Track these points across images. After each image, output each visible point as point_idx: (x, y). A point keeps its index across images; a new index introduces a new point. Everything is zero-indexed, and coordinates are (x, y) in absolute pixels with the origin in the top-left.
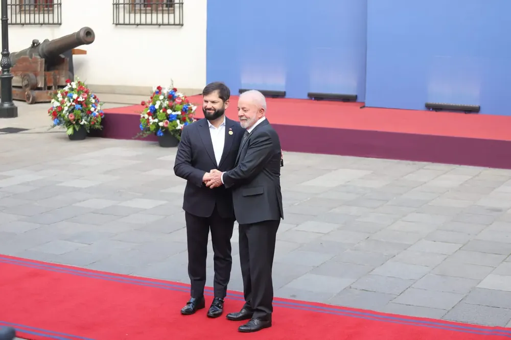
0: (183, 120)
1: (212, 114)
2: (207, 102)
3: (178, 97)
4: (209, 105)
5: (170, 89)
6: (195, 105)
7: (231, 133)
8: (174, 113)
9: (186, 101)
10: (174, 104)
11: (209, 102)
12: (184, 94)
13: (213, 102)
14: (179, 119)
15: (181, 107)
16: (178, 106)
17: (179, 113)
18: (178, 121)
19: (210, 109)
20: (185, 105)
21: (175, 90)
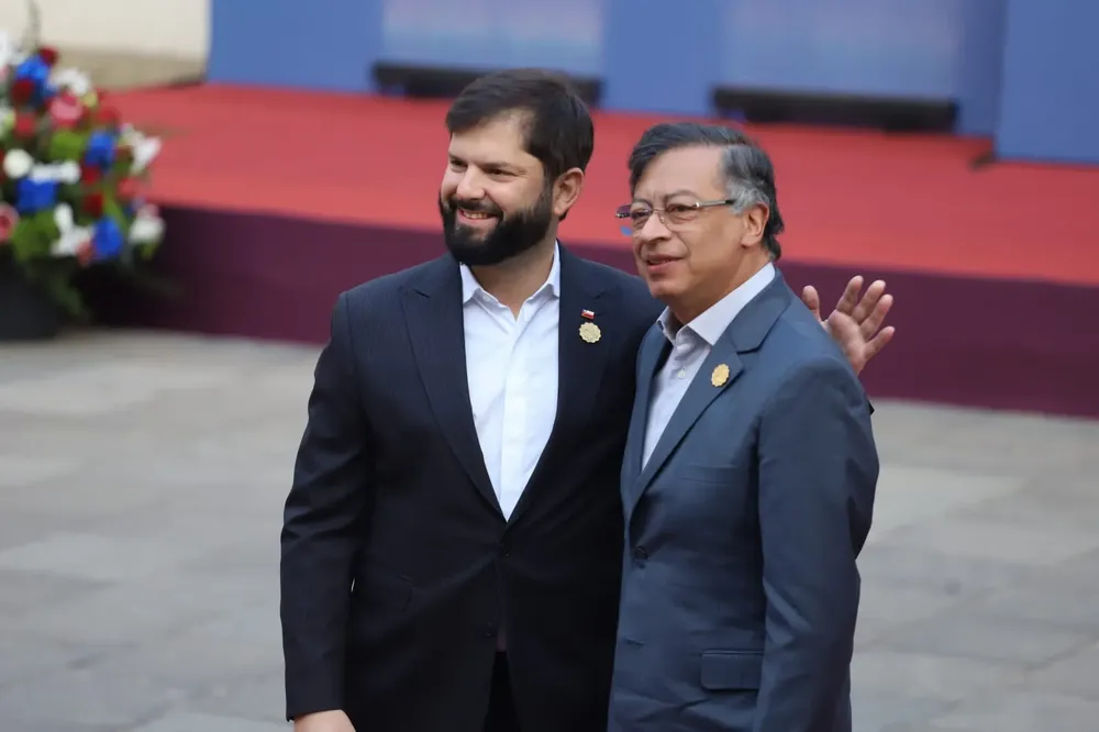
0: (87, 210)
1: (483, 237)
2: (460, 164)
3: (64, 93)
4: (470, 184)
5: (19, 50)
6: (149, 133)
7: (590, 333)
8: (43, 174)
9: (105, 114)
10: (43, 124)
11: (472, 170)
12: (94, 76)
13: (492, 170)
14: (71, 202)
15: (76, 142)
16: (64, 138)
17: (69, 172)
18: (63, 216)
19: (471, 205)
20: (97, 136)
21: (48, 57)
